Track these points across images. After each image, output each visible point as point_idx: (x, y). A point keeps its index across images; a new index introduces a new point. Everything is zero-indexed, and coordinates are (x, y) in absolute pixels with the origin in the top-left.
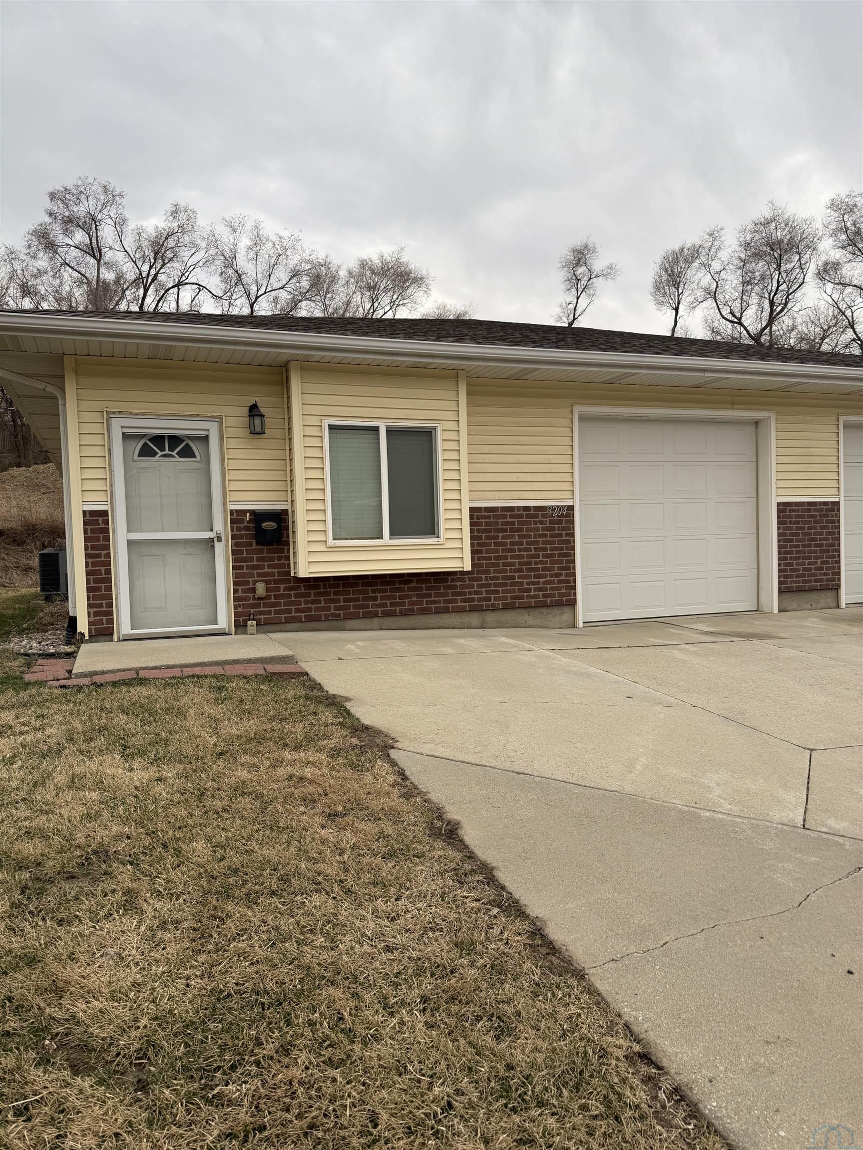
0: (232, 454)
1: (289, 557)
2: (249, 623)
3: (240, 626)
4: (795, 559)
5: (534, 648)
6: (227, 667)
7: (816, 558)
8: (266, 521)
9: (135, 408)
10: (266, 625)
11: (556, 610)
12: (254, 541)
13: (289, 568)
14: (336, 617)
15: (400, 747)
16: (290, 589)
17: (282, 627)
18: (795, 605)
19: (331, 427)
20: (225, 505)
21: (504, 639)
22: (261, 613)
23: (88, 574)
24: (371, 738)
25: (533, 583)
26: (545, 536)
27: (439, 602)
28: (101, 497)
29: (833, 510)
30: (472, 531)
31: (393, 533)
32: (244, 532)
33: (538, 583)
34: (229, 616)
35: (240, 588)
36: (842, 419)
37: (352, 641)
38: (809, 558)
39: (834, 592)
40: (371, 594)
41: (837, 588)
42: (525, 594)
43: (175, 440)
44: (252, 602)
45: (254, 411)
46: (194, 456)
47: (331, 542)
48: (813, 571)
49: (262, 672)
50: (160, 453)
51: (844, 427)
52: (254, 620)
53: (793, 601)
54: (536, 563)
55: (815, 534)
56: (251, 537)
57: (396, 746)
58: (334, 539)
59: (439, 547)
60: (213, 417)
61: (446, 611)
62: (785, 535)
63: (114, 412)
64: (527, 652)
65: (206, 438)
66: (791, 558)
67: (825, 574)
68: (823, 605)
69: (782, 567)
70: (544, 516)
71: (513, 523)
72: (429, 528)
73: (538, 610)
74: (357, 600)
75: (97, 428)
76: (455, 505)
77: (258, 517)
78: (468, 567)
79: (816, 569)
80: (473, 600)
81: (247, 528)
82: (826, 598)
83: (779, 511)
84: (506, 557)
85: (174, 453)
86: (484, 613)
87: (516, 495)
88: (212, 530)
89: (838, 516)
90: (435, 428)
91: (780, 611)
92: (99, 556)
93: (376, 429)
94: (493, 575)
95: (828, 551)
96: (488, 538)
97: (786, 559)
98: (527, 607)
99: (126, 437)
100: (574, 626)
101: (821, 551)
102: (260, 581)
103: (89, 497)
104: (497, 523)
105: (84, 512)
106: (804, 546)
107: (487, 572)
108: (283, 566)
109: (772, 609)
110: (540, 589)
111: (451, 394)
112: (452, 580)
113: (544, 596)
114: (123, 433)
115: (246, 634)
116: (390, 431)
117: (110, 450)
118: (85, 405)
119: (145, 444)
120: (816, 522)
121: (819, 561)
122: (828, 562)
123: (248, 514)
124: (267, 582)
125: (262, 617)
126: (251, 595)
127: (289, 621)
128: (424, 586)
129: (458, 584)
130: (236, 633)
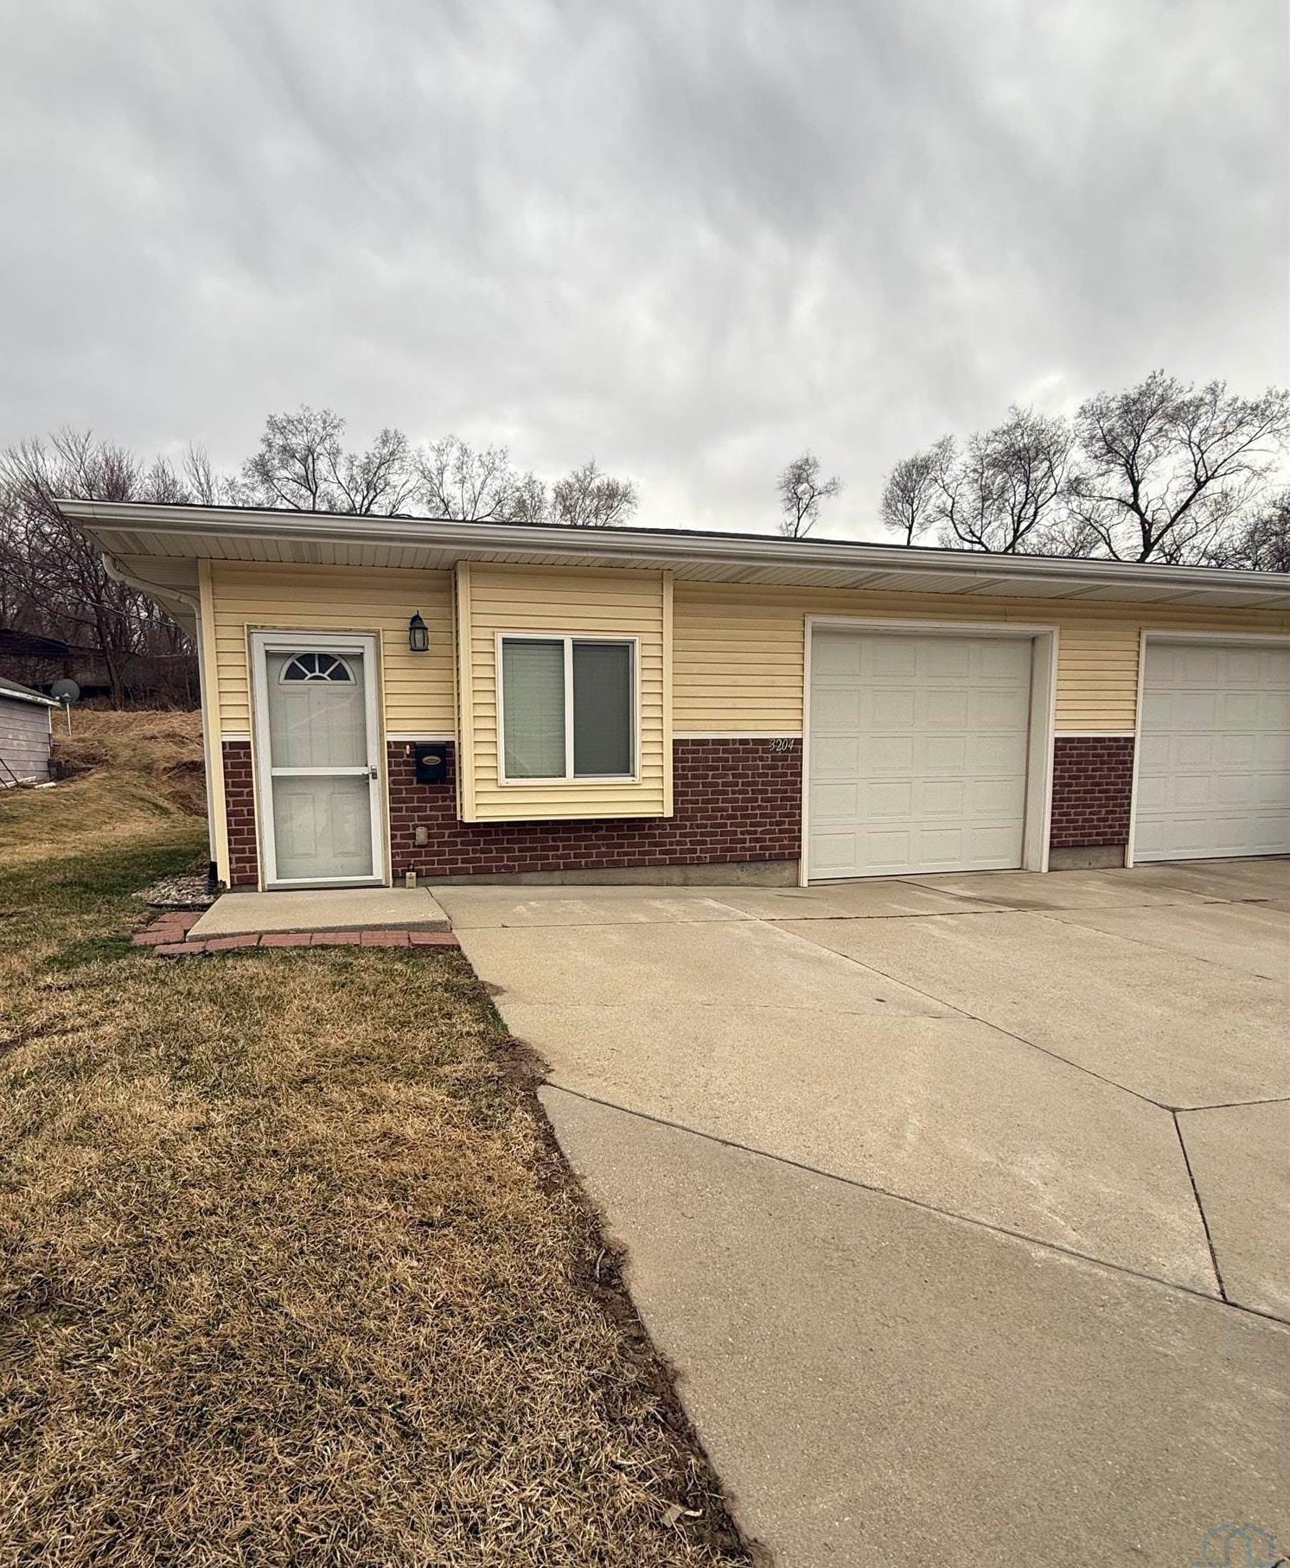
0: (391, 675)
1: (455, 797)
2: (408, 874)
3: (398, 878)
4: (1073, 807)
5: (749, 916)
6: (366, 934)
7: (1100, 806)
8: (426, 755)
9: (280, 621)
10: (427, 877)
11: (775, 866)
12: (415, 779)
13: (455, 810)
14: (510, 869)
15: (553, 1082)
16: (456, 835)
17: (446, 880)
18: (1069, 863)
19: (506, 641)
20: (381, 735)
21: (711, 903)
22: (422, 863)
23: (229, 815)
24: (515, 1064)
25: (749, 833)
26: (766, 775)
27: (633, 854)
28: (243, 726)
29: (1125, 748)
30: (675, 768)
31: (578, 771)
32: (402, 768)
33: (755, 832)
34: (387, 866)
35: (398, 833)
36: (1144, 634)
37: (525, 901)
38: (1091, 806)
39: (1120, 848)
40: (551, 843)
41: (1124, 843)
42: (739, 846)
43: (326, 660)
44: (412, 849)
45: (416, 623)
46: (348, 679)
47: (503, 781)
48: (1095, 823)
49: (405, 943)
50: (310, 675)
51: (1148, 644)
52: (413, 870)
53: (1067, 859)
54: (753, 808)
55: (1101, 777)
56: (412, 773)
57: (548, 1080)
58: (507, 777)
59: (633, 788)
60: (368, 631)
61: (641, 864)
62: (1062, 778)
63: (256, 627)
64: (739, 923)
65: (360, 658)
66: (1068, 807)
67: (1110, 826)
68: (1106, 864)
69: (1056, 817)
70: (764, 751)
71: (726, 760)
72: (622, 764)
73: (753, 865)
74: (535, 849)
75: (236, 646)
76: (655, 737)
77: (420, 749)
78: (669, 813)
79: (1099, 820)
80: (675, 852)
81: (406, 763)
82: (1108, 855)
83: (1056, 748)
84: (717, 801)
85: (325, 675)
86: (688, 867)
87: (731, 725)
88: (367, 765)
89: (1131, 755)
90: (633, 642)
91: (1050, 870)
92: (241, 794)
93: (561, 643)
94: (699, 822)
95: (1115, 798)
96: (694, 777)
97: (1062, 807)
98: (740, 861)
99: (269, 655)
100: (797, 885)
101: (1107, 798)
102: (422, 825)
103: (229, 726)
104: (707, 760)
105: (224, 743)
106: (1085, 792)
107: (694, 818)
108: (448, 808)
109: (1041, 867)
110: (757, 840)
111: (654, 600)
112: (650, 828)
113: (761, 848)
114: (267, 652)
115: (404, 886)
116: (577, 646)
117: (251, 671)
118: (222, 619)
119: (293, 664)
120: (1102, 763)
121: (1103, 810)
122: (1114, 812)
123: (408, 747)
124: (428, 827)
125: (424, 867)
126: (411, 842)
127: (454, 872)
128: (615, 834)
129: (657, 832)
130: (394, 886)
